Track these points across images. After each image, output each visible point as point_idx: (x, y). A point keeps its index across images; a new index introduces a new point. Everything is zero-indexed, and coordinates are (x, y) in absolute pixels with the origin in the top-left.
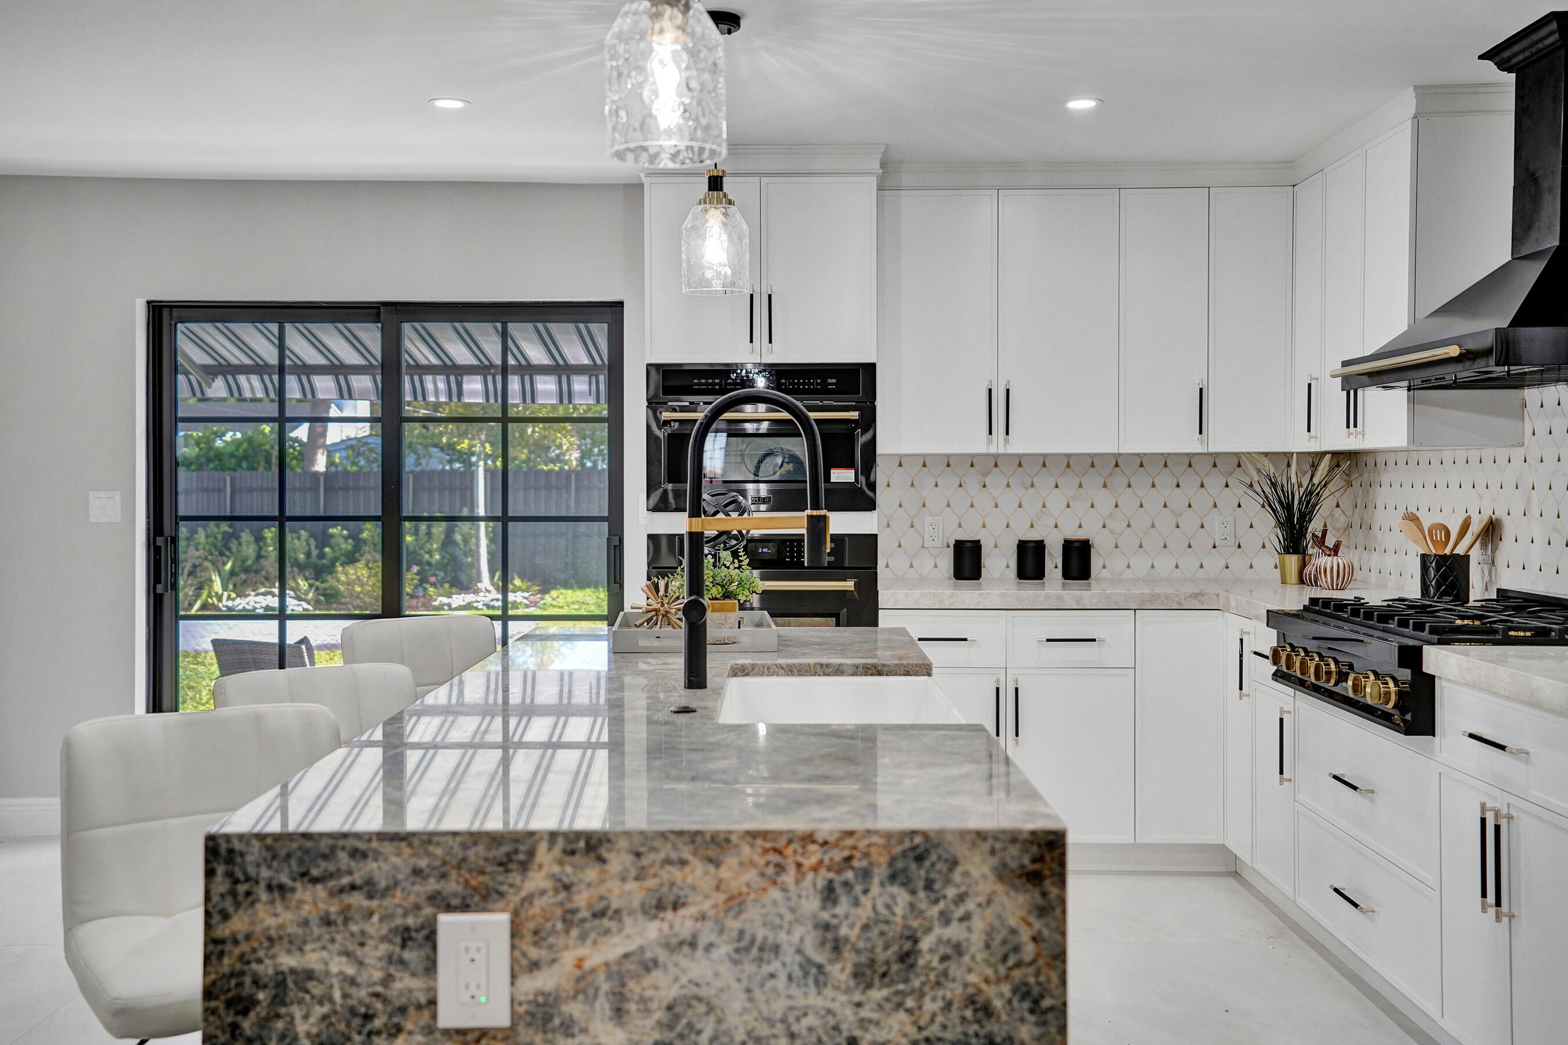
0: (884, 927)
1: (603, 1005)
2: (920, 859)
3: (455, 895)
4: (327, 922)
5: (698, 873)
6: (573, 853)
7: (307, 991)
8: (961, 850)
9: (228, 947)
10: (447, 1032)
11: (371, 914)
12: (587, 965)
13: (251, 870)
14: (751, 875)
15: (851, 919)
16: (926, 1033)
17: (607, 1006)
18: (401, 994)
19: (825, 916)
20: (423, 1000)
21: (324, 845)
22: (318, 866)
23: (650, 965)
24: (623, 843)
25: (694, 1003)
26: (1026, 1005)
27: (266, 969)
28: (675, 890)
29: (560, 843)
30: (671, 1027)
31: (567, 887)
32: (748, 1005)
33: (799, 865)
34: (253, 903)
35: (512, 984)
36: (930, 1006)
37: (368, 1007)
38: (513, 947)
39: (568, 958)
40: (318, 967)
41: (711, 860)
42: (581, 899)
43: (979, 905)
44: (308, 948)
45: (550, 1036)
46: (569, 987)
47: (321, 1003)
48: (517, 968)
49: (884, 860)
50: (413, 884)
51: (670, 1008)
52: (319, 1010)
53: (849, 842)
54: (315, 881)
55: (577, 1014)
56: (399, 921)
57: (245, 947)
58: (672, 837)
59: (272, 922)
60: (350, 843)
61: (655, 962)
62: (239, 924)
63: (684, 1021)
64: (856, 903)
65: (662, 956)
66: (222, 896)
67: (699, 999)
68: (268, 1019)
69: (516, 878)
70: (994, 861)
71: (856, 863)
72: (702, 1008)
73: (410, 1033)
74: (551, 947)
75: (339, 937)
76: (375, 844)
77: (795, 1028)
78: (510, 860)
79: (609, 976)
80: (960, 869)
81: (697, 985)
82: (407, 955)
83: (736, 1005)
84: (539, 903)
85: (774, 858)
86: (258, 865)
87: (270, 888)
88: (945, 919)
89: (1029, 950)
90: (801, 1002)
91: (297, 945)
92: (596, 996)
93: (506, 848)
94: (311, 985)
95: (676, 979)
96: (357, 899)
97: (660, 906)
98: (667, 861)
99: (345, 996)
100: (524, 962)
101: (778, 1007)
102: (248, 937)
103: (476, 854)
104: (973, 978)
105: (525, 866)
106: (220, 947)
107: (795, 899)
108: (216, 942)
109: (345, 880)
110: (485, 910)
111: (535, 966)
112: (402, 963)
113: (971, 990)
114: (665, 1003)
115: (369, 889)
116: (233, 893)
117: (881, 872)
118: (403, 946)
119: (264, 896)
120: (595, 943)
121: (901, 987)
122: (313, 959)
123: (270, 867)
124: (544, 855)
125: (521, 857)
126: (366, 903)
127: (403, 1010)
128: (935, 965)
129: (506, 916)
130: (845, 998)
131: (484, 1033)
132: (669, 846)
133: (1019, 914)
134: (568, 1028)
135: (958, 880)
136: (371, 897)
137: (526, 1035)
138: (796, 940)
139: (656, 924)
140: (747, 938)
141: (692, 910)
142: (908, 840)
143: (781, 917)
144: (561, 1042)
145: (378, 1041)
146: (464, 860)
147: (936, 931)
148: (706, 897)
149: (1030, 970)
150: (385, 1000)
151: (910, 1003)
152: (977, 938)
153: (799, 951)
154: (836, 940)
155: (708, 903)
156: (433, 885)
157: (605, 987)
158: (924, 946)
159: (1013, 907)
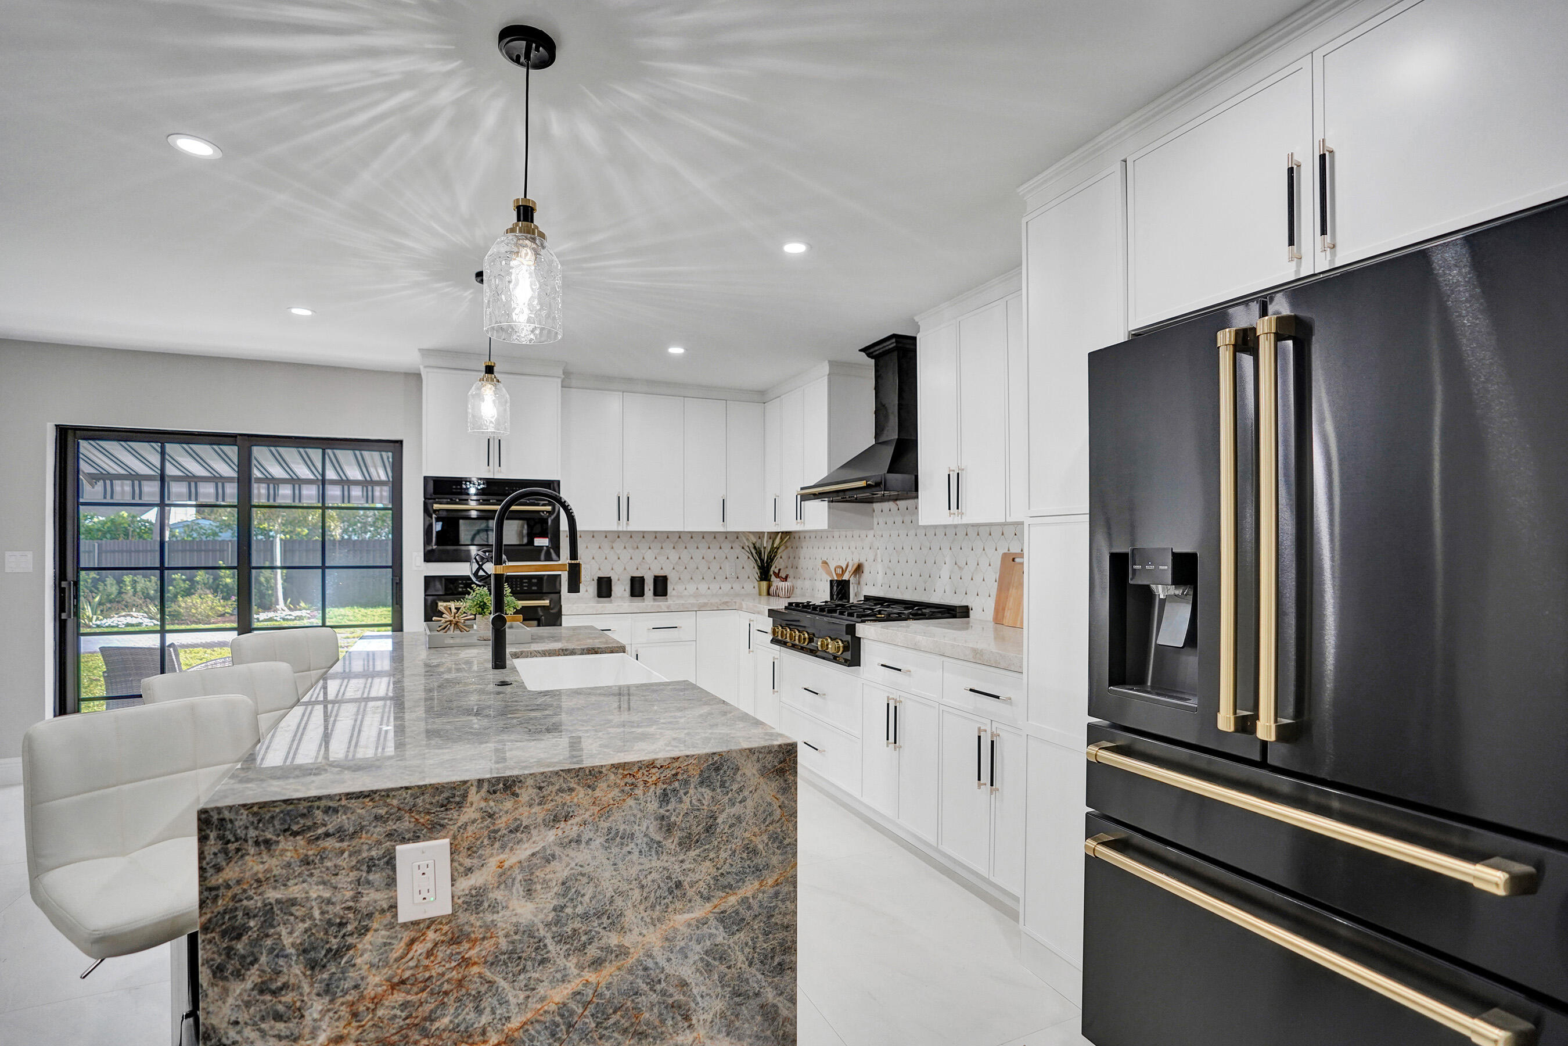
0: (698, 813)
1: (518, 889)
2: (717, 769)
3: (408, 831)
4: (306, 862)
5: (581, 794)
6: (495, 792)
7: (292, 915)
8: (741, 761)
9: (222, 891)
10: (405, 925)
11: (342, 852)
12: (506, 865)
13: (241, 833)
14: (616, 792)
15: (677, 811)
16: (720, 871)
17: (521, 889)
18: (368, 904)
19: (662, 811)
20: (385, 906)
21: (302, 807)
22: (298, 823)
23: (550, 859)
24: (530, 782)
25: (579, 877)
26: (776, 845)
27: (255, 903)
28: (566, 808)
29: (486, 785)
30: (564, 896)
31: (491, 816)
32: (614, 873)
33: (645, 782)
34: (242, 856)
35: (452, 885)
36: (723, 855)
37: (342, 918)
38: (452, 861)
39: (493, 863)
40: (300, 896)
41: (589, 787)
42: (501, 823)
43: (751, 792)
44: (290, 883)
45: (481, 915)
46: (492, 880)
47: (303, 921)
48: (456, 874)
49: (697, 773)
50: (375, 827)
51: (563, 884)
52: (302, 926)
53: (676, 764)
54: (295, 834)
55: (499, 898)
56: (365, 855)
57: (237, 890)
58: (563, 774)
59: (259, 868)
60: (323, 803)
61: (553, 856)
62: (230, 873)
63: (573, 890)
64: (681, 801)
65: (558, 851)
66: (215, 854)
67: (583, 875)
68: (259, 939)
69: (454, 814)
70: (758, 766)
71: (680, 777)
73: (376, 930)
74: (480, 857)
75: (316, 872)
76: (344, 802)
77: (644, 882)
78: (449, 802)
79: (522, 869)
80: (740, 772)
81: (581, 866)
82: (371, 877)
83: (607, 875)
84: (471, 829)
85: (629, 780)
86: (246, 828)
87: (257, 843)
88: (732, 803)
89: (777, 813)
90: (648, 866)
91: (278, 882)
92: (513, 884)
93: (446, 795)
94: (293, 909)
95: (567, 866)
96: (330, 843)
97: (556, 819)
98: (561, 790)
99: (322, 913)
100: (462, 869)
101: (634, 871)
102: (239, 882)
103: (424, 800)
104: (747, 835)
105: (460, 805)
106: (214, 893)
107: (643, 804)
108: (210, 889)
109: (320, 831)
110: (431, 839)
111: (470, 870)
112: (368, 882)
113: (746, 842)
114: (560, 881)
115: (340, 834)
116: (225, 852)
117: (695, 780)
118: (368, 872)
119: (252, 851)
120: (512, 849)
121: (707, 847)
122: (295, 890)
123: (256, 828)
124: (473, 796)
125: (457, 799)
126: (338, 845)
127: (370, 915)
128: (726, 830)
129: (447, 841)
130: (674, 859)
131: (432, 921)
132: (561, 780)
133: (772, 794)
134: (494, 908)
135: (739, 779)
136: (342, 840)
137: (463, 917)
138: (644, 829)
139: (554, 831)
140: (613, 832)
141: (577, 819)
142: (710, 759)
143: (635, 816)
144: (489, 917)
145: (350, 940)
146: (414, 805)
147: (727, 811)
148: (587, 810)
149: (778, 825)
150: (356, 911)
151: (712, 855)
152: (749, 811)
153: (646, 835)
154: (669, 825)
155: (588, 813)
156: (391, 826)
157: (519, 877)
158: (720, 820)
159: (768, 790)
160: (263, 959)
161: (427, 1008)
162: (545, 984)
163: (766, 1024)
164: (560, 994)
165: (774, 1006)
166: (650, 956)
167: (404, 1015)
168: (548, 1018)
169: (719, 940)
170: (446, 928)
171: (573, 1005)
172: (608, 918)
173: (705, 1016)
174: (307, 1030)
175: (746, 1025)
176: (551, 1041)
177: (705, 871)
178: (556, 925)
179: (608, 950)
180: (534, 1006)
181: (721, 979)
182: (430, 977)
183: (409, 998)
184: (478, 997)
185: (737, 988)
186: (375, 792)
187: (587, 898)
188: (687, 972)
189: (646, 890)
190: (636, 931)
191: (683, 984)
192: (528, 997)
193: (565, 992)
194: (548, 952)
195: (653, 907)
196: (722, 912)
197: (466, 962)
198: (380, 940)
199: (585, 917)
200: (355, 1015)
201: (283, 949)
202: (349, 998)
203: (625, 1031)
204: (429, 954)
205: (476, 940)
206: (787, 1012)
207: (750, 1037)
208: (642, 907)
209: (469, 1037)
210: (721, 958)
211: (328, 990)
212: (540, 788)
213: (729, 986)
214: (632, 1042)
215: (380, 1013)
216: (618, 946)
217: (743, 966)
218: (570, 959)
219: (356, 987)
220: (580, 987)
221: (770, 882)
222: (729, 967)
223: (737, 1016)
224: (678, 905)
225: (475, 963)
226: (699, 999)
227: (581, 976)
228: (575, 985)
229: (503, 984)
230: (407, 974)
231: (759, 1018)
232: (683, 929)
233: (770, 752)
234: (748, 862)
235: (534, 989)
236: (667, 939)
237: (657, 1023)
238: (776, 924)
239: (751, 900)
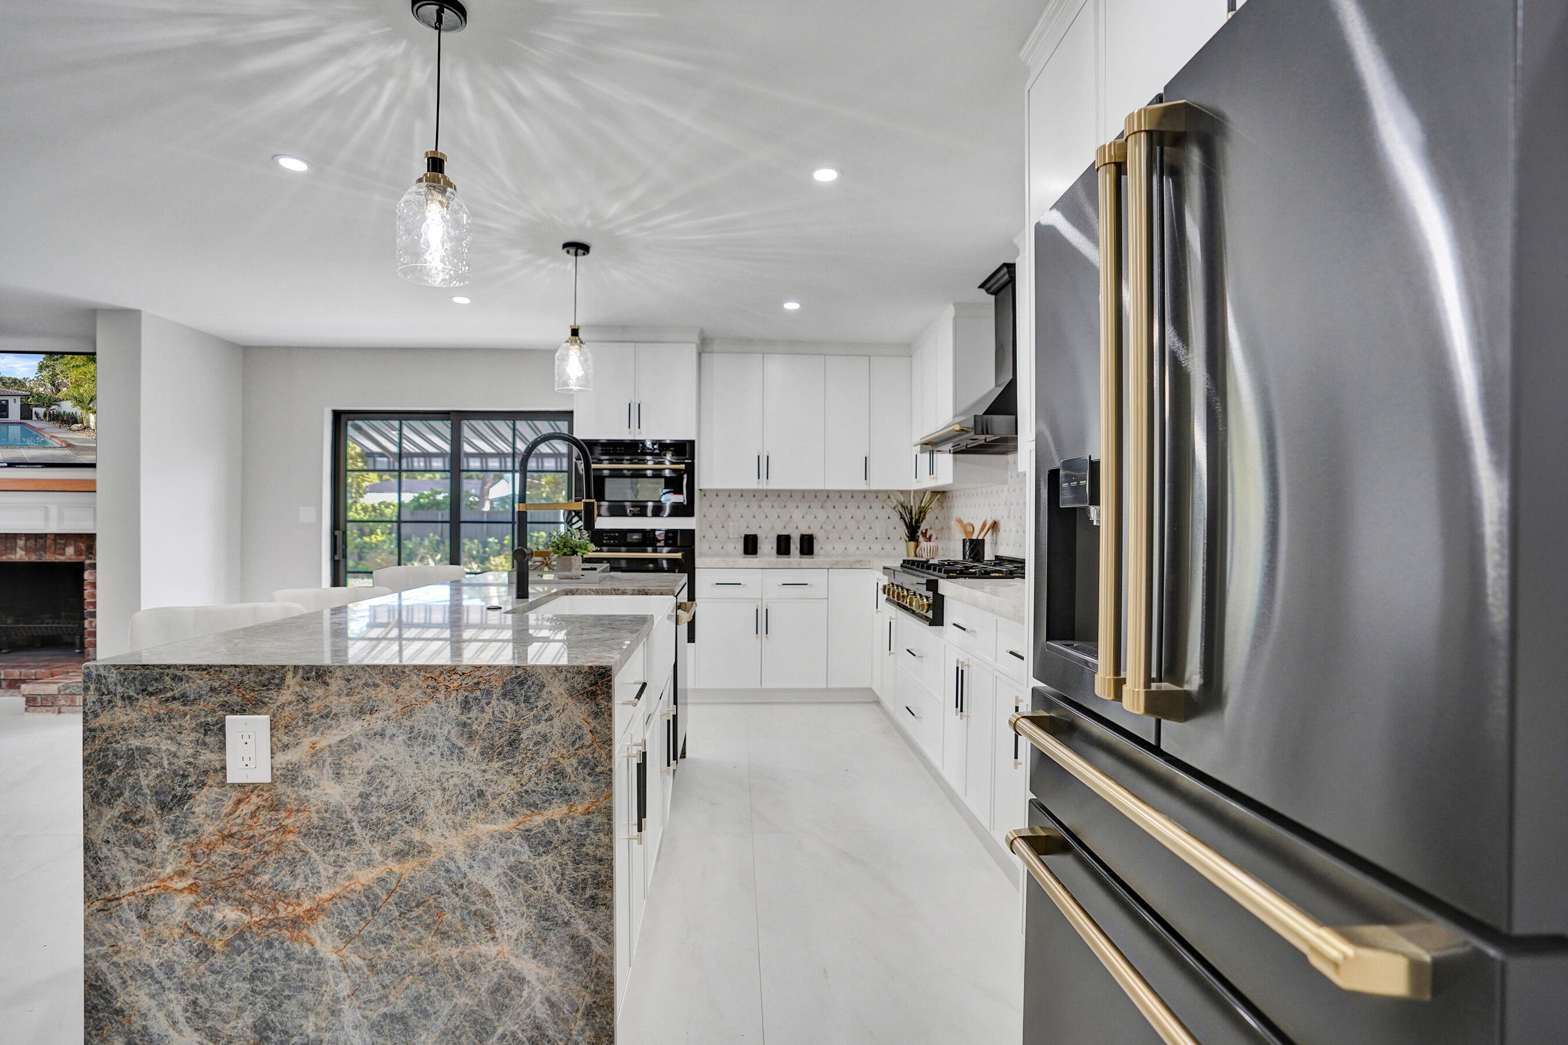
0: (501, 725)
1: (328, 771)
2: (521, 684)
3: (237, 704)
4: (158, 719)
5: (385, 691)
6: (308, 679)
7: (148, 761)
8: (546, 678)
9: (98, 733)
10: (233, 785)
11: (185, 715)
12: (318, 746)
13: (112, 687)
14: (418, 693)
15: (479, 720)
16: (525, 788)
17: (331, 771)
18: (204, 763)
19: (463, 718)
20: (218, 767)
21: (156, 673)
22: (152, 685)
23: (356, 748)
24: (339, 673)
25: (383, 769)
26: (587, 771)
27: (121, 747)
28: (371, 701)
29: (301, 671)
30: (370, 784)
31: (305, 700)
32: (417, 771)
33: (447, 687)
34: (112, 707)
35: (272, 758)
36: (528, 772)
37: (184, 770)
38: (272, 736)
39: (306, 743)
40: (154, 746)
41: (393, 684)
42: (314, 707)
43: (558, 711)
44: (147, 734)
45: (296, 789)
46: (307, 759)
47: (155, 767)
48: (275, 748)
49: (499, 684)
50: (210, 697)
51: (369, 773)
52: (155, 772)
53: (478, 673)
54: (151, 694)
55: (312, 776)
56: (203, 719)
57: (108, 734)
58: (369, 670)
59: (125, 718)
60: (172, 671)
61: (360, 745)
62: (104, 720)
63: (378, 781)
64: (483, 711)
65: (364, 741)
66: (94, 702)
67: (387, 768)
68: (123, 777)
69: (273, 694)
70: (567, 685)
71: (481, 686)
72: (389, 773)
73: (210, 786)
74: (295, 736)
75: (166, 728)
76: (187, 672)
77: (446, 785)
78: (270, 683)
79: (332, 753)
80: (546, 690)
81: (386, 759)
82: (207, 739)
83: (410, 772)
84: (288, 709)
85: (431, 683)
86: (116, 684)
87: (123, 698)
88: (537, 720)
89: (588, 738)
90: (449, 770)
91: (141, 733)
92: (324, 766)
93: (267, 676)
94: (149, 757)
95: (372, 757)
96: (176, 705)
97: (362, 711)
98: (366, 685)
99: (170, 764)
100: (280, 745)
101: (436, 772)
102: (110, 728)
103: (249, 679)
104: (554, 755)
105: (279, 687)
106: (93, 734)
107: (445, 708)
108: (90, 730)
109: (169, 695)
110: (254, 713)
111: (286, 747)
112: (205, 744)
113: (553, 762)
114: (365, 770)
115: (184, 699)
116: (101, 701)
117: (497, 692)
118: (205, 734)
119: (119, 703)
120: (322, 734)
121: (510, 761)
122: (150, 742)
123: (123, 686)
124: (290, 680)
125: (277, 681)
126: (182, 708)
127: (206, 773)
128: (531, 747)
129: (267, 717)
130: (476, 767)
131: (255, 787)
132: (367, 675)
133: (582, 717)
134: (307, 784)
135: (545, 697)
136: (185, 705)
137: (281, 788)
138: (446, 733)
139: (359, 723)
140: (416, 731)
141: (382, 714)
142: (514, 672)
143: (437, 719)
144: (303, 792)
145: (191, 791)
146: (242, 682)
147: (532, 727)
148: (390, 706)
149: (589, 750)
150: (195, 767)
151: (516, 770)
152: (556, 731)
153: (447, 739)
154: (470, 732)
155: (392, 710)
156: (222, 698)
157: (329, 760)
158: (524, 736)
159: (578, 713)
160: (127, 794)
161: (252, 862)
162: (352, 864)
163: (577, 957)
164: (366, 877)
165: (586, 939)
166: (452, 859)
167: (232, 864)
168: (355, 896)
169: (524, 858)
170: (266, 795)
171: (377, 890)
172: (411, 813)
173: (510, 932)
174: (158, 860)
175: (554, 953)
176: (358, 919)
177: (508, 785)
178: (362, 810)
179: (409, 843)
180: (342, 882)
181: (527, 897)
182: (253, 836)
183: (237, 851)
184: (293, 863)
185: (543, 912)
186: (211, 666)
187: (390, 791)
188: (490, 882)
189: (448, 793)
190: (438, 832)
191: (486, 895)
192: (336, 873)
193: (371, 876)
194: (355, 835)
195: (455, 811)
196: (527, 830)
197: (283, 829)
198: (214, 796)
199: (389, 808)
200: (194, 856)
201: (141, 789)
202: (189, 840)
203: (428, 927)
204: (253, 815)
205: (291, 811)
206: (601, 950)
207: (559, 965)
208: (444, 810)
209: (286, 897)
210: (526, 877)
211: (173, 830)
212: (348, 680)
213: (535, 907)
214: (434, 939)
215: (214, 858)
216: (421, 843)
217: (550, 890)
218: (375, 845)
219: (195, 832)
220: (384, 874)
221: (580, 809)
222: (535, 888)
223: (544, 940)
224: (481, 814)
225: (290, 832)
226: (503, 914)
227: (385, 864)
228: (379, 871)
229: (314, 855)
230: (235, 829)
231: (568, 949)
232: (486, 839)
233: (579, 673)
234: (556, 784)
235: (342, 867)
236: (469, 846)
237: (459, 926)
238: (588, 854)
239: (559, 824)
